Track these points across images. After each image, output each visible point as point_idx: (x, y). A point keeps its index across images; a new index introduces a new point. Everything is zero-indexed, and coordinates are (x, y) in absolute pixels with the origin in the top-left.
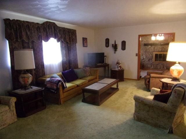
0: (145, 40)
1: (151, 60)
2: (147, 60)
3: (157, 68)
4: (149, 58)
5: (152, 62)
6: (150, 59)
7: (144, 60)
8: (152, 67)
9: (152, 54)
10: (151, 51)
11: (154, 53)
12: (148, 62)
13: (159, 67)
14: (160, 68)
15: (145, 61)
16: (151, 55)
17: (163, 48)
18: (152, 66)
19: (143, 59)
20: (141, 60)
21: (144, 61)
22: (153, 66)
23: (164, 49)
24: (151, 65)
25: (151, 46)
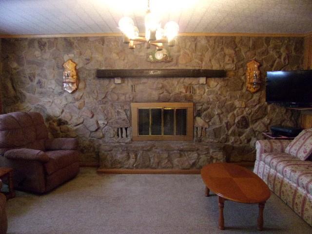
0: (98, 57)
1: (124, 130)
2: (112, 132)
3: (147, 164)
4: (118, 126)
5: (128, 140)
6: (121, 129)
7: (99, 134)
8: (132, 161)
9: (128, 111)
10: (123, 98)
11: (135, 107)
12: (115, 139)
13: (154, 161)
14: (159, 163)
15: (104, 136)
16: (123, 116)
17: (163, 87)
18: (129, 157)
19: (97, 130)
20: (91, 132)
21: (101, 135)
22: (132, 156)
23: (165, 93)
24: (125, 154)
25: (123, 82)
